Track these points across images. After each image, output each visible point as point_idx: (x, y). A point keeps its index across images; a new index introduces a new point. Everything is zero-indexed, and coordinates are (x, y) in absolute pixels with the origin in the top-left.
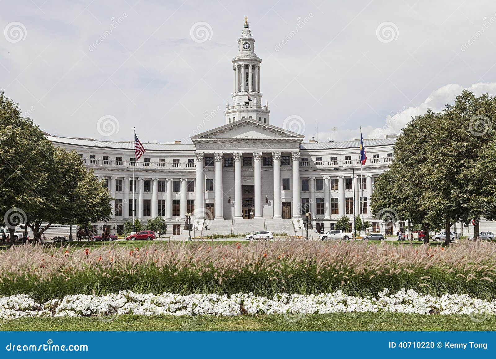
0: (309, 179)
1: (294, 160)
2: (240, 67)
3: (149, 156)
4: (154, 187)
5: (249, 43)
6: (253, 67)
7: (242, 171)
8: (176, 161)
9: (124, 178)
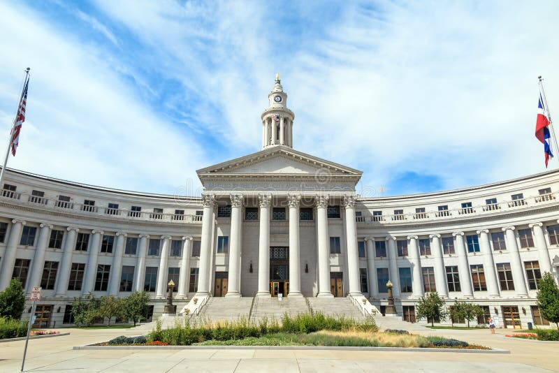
0: (365, 239)
1: (348, 206)
2: (270, 120)
3: (141, 203)
4: (143, 247)
5: (281, 97)
6: (285, 120)
7: (270, 226)
8: (180, 213)
9: (92, 230)
